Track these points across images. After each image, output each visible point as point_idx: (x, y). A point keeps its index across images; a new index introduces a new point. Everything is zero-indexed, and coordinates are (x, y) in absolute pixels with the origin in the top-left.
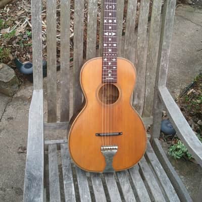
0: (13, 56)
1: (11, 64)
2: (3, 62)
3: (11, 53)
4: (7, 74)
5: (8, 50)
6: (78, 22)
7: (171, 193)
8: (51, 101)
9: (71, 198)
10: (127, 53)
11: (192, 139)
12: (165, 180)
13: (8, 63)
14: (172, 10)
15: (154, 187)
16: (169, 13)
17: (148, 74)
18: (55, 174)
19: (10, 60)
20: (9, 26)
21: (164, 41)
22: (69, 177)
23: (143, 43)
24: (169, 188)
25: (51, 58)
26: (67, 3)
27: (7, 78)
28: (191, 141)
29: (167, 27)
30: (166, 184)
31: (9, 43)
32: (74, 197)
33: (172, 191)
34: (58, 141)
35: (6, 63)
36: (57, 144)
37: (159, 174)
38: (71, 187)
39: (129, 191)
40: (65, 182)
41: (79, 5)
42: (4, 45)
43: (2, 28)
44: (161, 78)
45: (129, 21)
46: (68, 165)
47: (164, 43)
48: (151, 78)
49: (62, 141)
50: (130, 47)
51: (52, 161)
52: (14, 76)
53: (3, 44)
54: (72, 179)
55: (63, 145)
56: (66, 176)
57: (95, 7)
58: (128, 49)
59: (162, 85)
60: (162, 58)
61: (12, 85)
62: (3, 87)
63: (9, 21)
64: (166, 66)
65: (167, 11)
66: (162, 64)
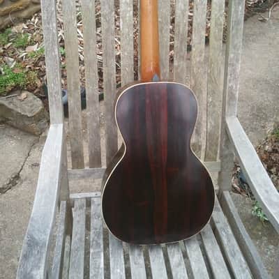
0: (41, 81)
1: (39, 92)
2: (28, 90)
3: (39, 78)
4: (31, 106)
5: (33, 74)
6: (107, 30)
7: (240, 268)
8: (75, 139)
9: (98, 272)
10: (179, 70)
11: (267, 192)
12: (233, 250)
13: (35, 92)
14: (240, 8)
15: (216, 259)
16: (236, 12)
17: (210, 100)
18: (80, 239)
19: (37, 87)
20: (36, 42)
21: (230, 52)
22: (98, 244)
23: (201, 56)
24: (238, 262)
25: (72, 81)
26: (91, 5)
27: (31, 112)
28: (266, 194)
29: (234, 31)
30: (234, 256)
31: (36, 64)
32: (102, 271)
33: (241, 266)
34: (88, 195)
35: (31, 91)
36: (86, 198)
37: (225, 241)
38: (100, 257)
39: (180, 264)
40: (92, 251)
41: (107, 7)
42: (30, 68)
43: (28, 45)
44: (229, 104)
45: (179, 26)
46: (98, 227)
47: (231, 56)
48: (214, 106)
49: (93, 194)
50: (182, 62)
51: (78, 222)
52: (41, 108)
53: (28, 67)
54: (102, 246)
55: (95, 200)
56: (94, 242)
57: (129, 9)
58: (179, 66)
59: (231, 115)
60: (229, 77)
61: (39, 120)
62: (27, 123)
63: (37, 36)
64: (236, 87)
65: (233, 10)
66: (229, 85)
